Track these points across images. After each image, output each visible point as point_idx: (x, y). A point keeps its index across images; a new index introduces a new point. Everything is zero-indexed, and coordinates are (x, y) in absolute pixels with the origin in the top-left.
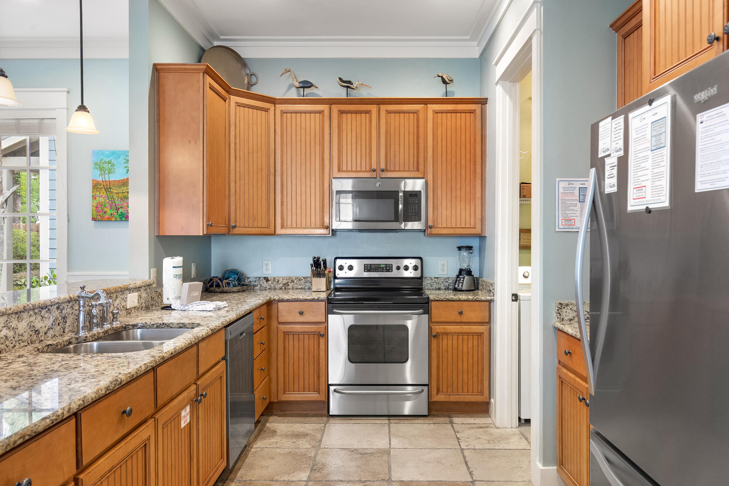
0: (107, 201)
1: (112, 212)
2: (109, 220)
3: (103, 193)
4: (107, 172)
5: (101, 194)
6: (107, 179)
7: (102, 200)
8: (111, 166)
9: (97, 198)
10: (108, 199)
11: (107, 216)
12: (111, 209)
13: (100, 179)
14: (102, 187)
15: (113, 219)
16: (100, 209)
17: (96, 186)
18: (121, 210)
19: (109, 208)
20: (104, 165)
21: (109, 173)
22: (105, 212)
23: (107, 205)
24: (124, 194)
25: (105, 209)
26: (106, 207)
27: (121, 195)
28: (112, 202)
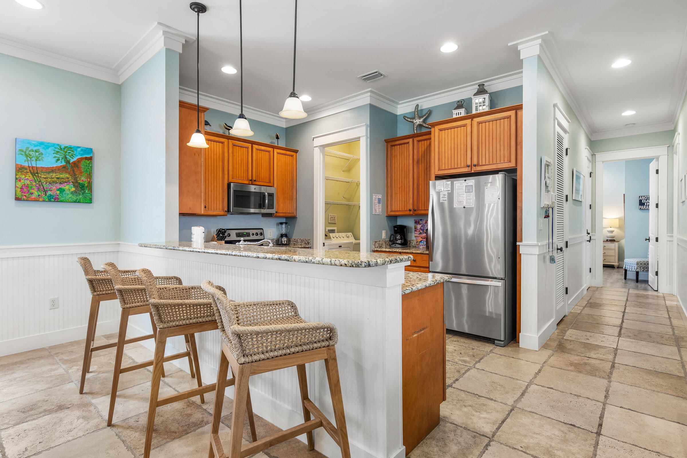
0: (34, 184)
1: (40, 194)
2: (36, 200)
3: (29, 176)
4: (34, 159)
5: (27, 178)
6: (34, 165)
7: (28, 182)
8: (39, 154)
9: (22, 181)
10: (35, 182)
11: (34, 196)
12: (38, 189)
13: (26, 164)
14: (28, 171)
15: (41, 200)
16: (25, 190)
17: (20, 169)
18: (49, 193)
19: (36, 190)
20: (31, 153)
21: (36, 160)
22: (32, 194)
23: (34, 187)
24: (53, 180)
25: (31, 191)
26: (33, 189)
27: (49, 180)
28: (39, 185)
